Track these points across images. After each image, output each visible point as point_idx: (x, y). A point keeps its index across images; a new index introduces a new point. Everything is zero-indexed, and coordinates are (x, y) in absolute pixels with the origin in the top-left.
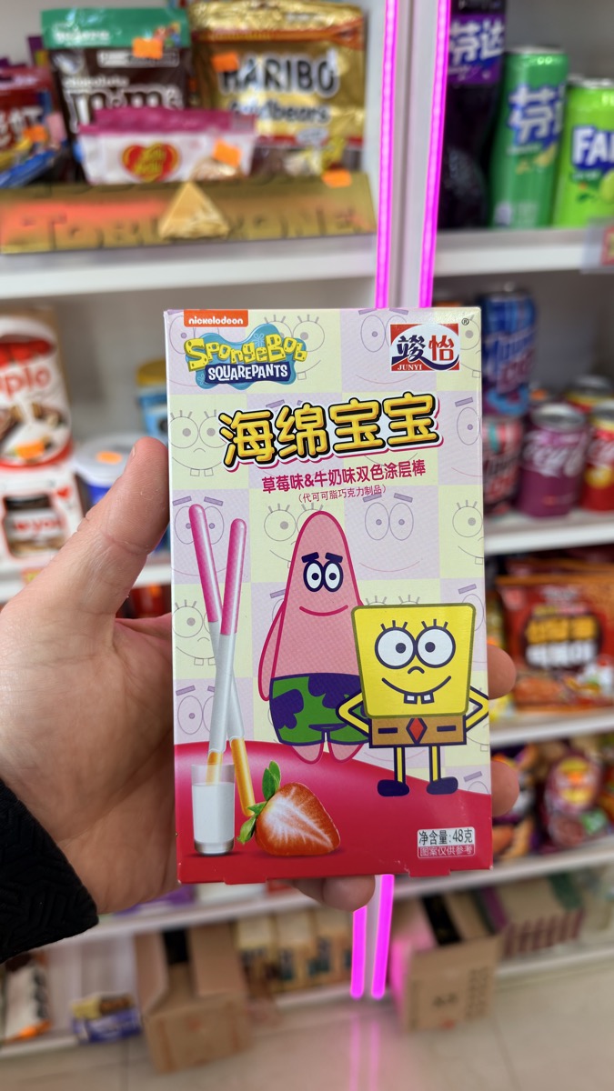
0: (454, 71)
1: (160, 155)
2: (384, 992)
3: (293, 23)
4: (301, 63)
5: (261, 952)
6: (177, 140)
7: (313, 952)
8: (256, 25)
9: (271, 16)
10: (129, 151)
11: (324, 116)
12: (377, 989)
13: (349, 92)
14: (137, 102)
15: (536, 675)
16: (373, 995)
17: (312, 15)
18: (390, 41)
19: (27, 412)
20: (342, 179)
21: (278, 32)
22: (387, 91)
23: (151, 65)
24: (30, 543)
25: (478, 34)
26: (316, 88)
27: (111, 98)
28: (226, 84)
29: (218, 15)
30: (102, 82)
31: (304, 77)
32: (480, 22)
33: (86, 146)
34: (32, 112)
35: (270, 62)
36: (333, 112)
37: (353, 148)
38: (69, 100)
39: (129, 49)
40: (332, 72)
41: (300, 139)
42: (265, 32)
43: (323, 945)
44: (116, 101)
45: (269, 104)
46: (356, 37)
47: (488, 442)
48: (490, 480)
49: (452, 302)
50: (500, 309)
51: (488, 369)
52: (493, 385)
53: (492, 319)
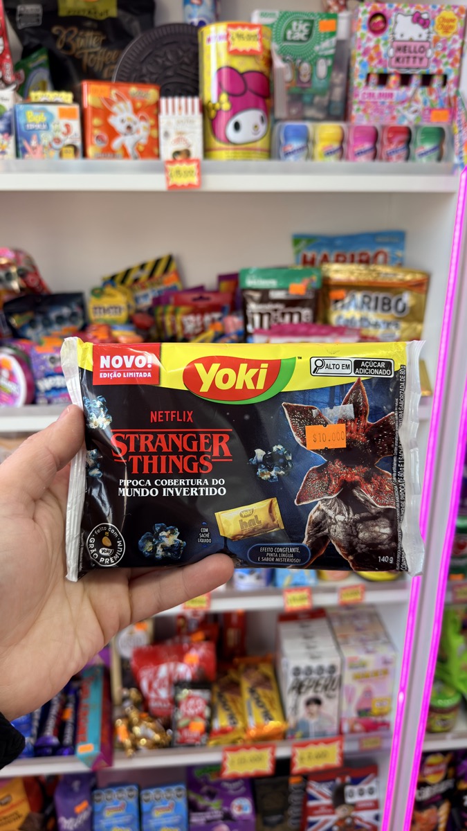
3: (384, 278)
4: (384, 298)
6: (313, 340)
8: (362, 278)
9: (370, 274)
11: (397, 326)
13: (415, 315)
14: (287, 317)
17: (395, 275)
21: (374, 282)
23: (298, 298)
26: (393, 312)
27: (274, 314)
28: (336, 306)
29: (337, 271)
30: (269, 307)
31: (386, 305)
33: (257, 340)
34: (216, 315)
35: (365, 296)
36: (403, 325)
38: (249, 315)
39: (287, 289)
40: (404, 304)
42: (366, 282)
44: (277, 317)
45: (363, 319)
46: (421, 286)
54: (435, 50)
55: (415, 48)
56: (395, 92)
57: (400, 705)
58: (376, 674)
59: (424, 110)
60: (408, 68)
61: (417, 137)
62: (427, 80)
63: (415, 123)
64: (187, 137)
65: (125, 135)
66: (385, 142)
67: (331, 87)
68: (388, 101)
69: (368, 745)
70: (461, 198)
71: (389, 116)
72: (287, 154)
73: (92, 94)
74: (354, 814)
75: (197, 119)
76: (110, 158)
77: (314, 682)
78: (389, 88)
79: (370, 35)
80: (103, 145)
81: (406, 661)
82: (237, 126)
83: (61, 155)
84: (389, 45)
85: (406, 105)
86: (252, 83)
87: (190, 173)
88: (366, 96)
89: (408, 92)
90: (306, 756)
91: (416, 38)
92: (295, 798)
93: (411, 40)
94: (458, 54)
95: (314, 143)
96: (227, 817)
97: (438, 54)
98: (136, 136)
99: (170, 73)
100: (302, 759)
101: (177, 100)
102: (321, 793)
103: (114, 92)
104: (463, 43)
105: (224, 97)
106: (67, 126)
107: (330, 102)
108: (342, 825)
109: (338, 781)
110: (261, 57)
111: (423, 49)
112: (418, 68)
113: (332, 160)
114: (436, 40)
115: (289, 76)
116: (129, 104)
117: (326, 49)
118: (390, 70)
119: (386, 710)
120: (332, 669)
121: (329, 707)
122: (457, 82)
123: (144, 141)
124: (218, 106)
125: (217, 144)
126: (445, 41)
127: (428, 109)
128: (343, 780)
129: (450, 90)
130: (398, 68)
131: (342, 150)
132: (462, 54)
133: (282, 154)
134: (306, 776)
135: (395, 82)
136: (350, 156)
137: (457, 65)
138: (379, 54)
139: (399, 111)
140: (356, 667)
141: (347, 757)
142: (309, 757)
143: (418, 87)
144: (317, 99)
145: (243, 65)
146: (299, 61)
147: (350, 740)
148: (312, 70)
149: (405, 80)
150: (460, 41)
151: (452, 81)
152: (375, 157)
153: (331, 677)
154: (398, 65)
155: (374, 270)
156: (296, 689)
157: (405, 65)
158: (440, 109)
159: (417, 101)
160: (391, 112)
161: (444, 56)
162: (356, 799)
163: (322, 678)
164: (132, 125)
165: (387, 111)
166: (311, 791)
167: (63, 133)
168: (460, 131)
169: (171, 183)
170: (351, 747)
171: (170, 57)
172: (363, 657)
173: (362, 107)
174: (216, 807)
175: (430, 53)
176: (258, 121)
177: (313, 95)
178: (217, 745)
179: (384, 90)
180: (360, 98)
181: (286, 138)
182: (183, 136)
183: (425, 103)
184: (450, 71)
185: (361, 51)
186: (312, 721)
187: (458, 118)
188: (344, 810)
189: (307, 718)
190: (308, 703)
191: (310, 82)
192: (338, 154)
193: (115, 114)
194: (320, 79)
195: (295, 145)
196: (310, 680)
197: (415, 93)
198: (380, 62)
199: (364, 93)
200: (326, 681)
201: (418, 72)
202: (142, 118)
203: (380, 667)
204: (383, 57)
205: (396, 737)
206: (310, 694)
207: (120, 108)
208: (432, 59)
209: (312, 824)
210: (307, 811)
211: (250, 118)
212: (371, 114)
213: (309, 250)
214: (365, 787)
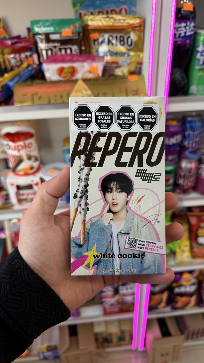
0: (176, 40)
1: (71, 70)
2: (143, 349)
3: (118, 23)
4: (120, 37)
5: (101, 333)
6: (76, 65)
7: (119, 334)
8: (105, 24)
9: (110, 20)
10: (60, 69)
11: (129, 55)
12: (141, 348)
13: (138, 47)
14: (63, 51)
15: (200, 247)
16: (139, 349)
17: (125, 20)
18: (153, 30)
19: (25, 157)
20: (135, 78)
21: (113, 26)
22: (151, 48)
23: (68, 38)
24: (25, 200)
25: (185, 27)
26: (126, 45)
27: (54, 50)
28: (94, 44)
29: (92, 20)
30: (51, 45)
31: (122, 41)
32: (186, 23)
33: (45, 66)
34: (28, 54)
35: (110, 36)
36: (132, 53)
37: (139, 66)
38: (40, 51)
39: (61, 33)
40: (132, 40)
41: (120, 63)
42: (108, 26)
43: (123, 332)
44: (56, 51)
45: (109, 51)
46: (141, 28)
47: (185, 168)
48: (186, 181)
49: (173, 120)
50: (191, 122)
51: (186, 143)
52: (188, 148)
53: (188, 125)
102: (108, 290)
128: (118, 284)
155: (112, 18)
162: (125, 291)
209: (104, 302)
210: (102, 297)
213: (82, 9)
214: (129, 286)
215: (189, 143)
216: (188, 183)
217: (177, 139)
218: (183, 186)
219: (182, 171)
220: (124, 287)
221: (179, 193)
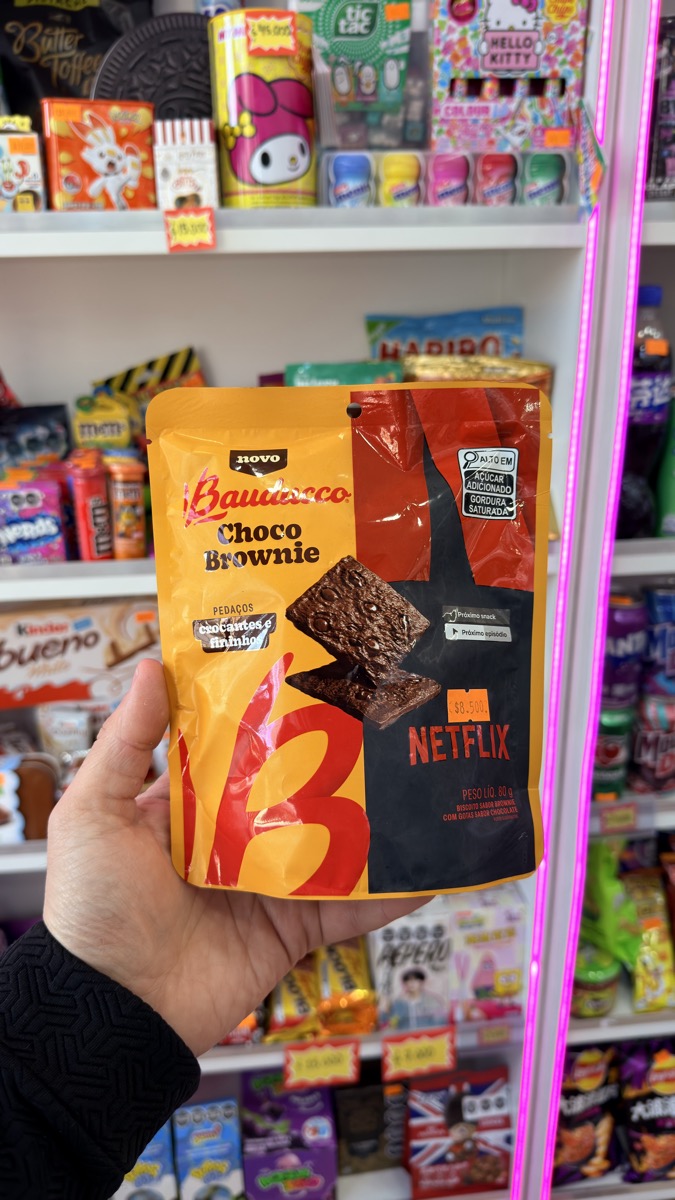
0: (632, 414)
3: (490, 373)
8: (459, 376)
9: (471, 369)
17: (505, 369)
18: (579, 395)
22: (575, 431)
25: (650, 387)
29: (425, 364)
32: (653, 377)
46: (544, 383)
47: (657, 720)
48: (660, 756)
49: (622, 595)
50: (666, 601)
51: (656, 654)
52: (662, 668)
53: (659, 609)
54: (547, 44)
55: (518, 40)
56: (492, 106)
57: (534, 981)
58: (498, 935)
59: (535, 130)
60: (509, 71)
61: (526, 169)
62: (537, 86)
63: (521, 149)
64: (194, 176)
65: (106, 175)
66: (480, 178)
67: (406, 100)
68: (482, 118)
69: (490, 1038)
70: (590, 256)
71: (485, 140)
72: (340, 198)
73: (57, 116)
74: (475, 1135)
75: (209, 149)
76: (85, 209)
77: (414, 948)
78: (484, 100)
79: (453, 23)
80: (75, 191)
81: (539, 918)
82: (266, 160)
83: (15, 206)
84: (481, 37)
85: (509, 123)
86: (285, 97)
87: (201, 227)
88: (450, 111)
89: (512, 104)
90: (402, 1054)
91: (519, 26)
92: (393, 1116)
93: (511, 29)
94: (579, 48)
95: (378, 182)
96: (297, 1144)
97: (550, 49)
98: (123, 177)
99: (172, 86)
100: (397, 1059)
101: (178, 123)
102: (429, 1108)
103: (87, 113)
104: (586, 33)
105: (246, 118)
106: (22, 164)
107: (406, 122)
108: (459, 1151)
109: (453, 1090)
110: (297, 58)
111: (529, 43)
112: (523, 70)
113: (405, 204)
114: (548, 29)
115: (344, 86)
116: (110, 131)
117: (397, 46)
118: (483, 73)
119: (515, 987)
120: (439, 931)
121: (435, 983)
122: (581, 89)
123: (133, 184)
124: (237, 131)
125: (241, 187)
126: (560, 30)
127: (540, 128)
128: (459, 1087)
129: (571, 100)
130: (495, 70)
131: (419, 192)
132: (586, 48)
133: (332, 199)
134: (407, 1083)
135: (491, 91)
136: (430, 197)
137: (580, 64)
138: (466, 50)
139: (498, 133)
140: (470, 926)
141: (462, 1054)
142: (408, 1056)
143: (524, 96)
144: (387, 119)
145: (271, 71)
146: (358, 64)
147: (465, 1032)
148: (377, 76)
149: (507, 87)
150: (583, 29)
151: (572, 88)
152: (466, 200)
153: (437, 942)
154: (494, 66)
155: (476, 363)
156: (388, 959)
157: (505, 65)
158: (557, 129)
159: (523, 118)
160: (488, 134)
161: (560, 52)
162: (479, 1114)
163: (425, 943)
164: (115, 160)
165: (481, 133)
166: (415, 1105)
167: (17, 174)
168: (586, 160)
169: (174, 243)
170: (467, 1040)
171: (171, 62)
172: (479, 911)
173: (445, 128)
174: (281, 1132)
175: (539, 47)
176: (297, 152)
177: (382, 114)
178: (276, 1042)
179: (476, 103)
180: (442, 114)
181: (338, 175)
182: (189, 175)
183: (535, 119)
184: (570, 72)
185: (441, 47)
186: (413, 1003)
187: (582, 141)
188: (462, 1130)
189: (406, 998)
190: (406, 978)
191: (374, 93)
192: (414, 196)
193: (90, 146)
194: (390, 89)
195: (351, 184)
196: (408, 947)
197: (520, 105)
198: (469, 61)
199: (448, 108)
200: (431, 947)
201: (523, 75)
202: (130, 151)
203: (504, 925)
204: (472, 54)
205: (530, 1024)
206: (409, 965)
207: (96, 137)
208: (542, 56)
209: (417, 1150)
210: (410, 1134)
211: (284, 147)
212: (459, 137)
213: (390, 336)
214: (491, 1097)
215: (664, 655)
216: (668, 763)
217: (634, 643)
218: (653, 770)
219: (650, 729)
220: (478, 1100)
221: (643, 791)
